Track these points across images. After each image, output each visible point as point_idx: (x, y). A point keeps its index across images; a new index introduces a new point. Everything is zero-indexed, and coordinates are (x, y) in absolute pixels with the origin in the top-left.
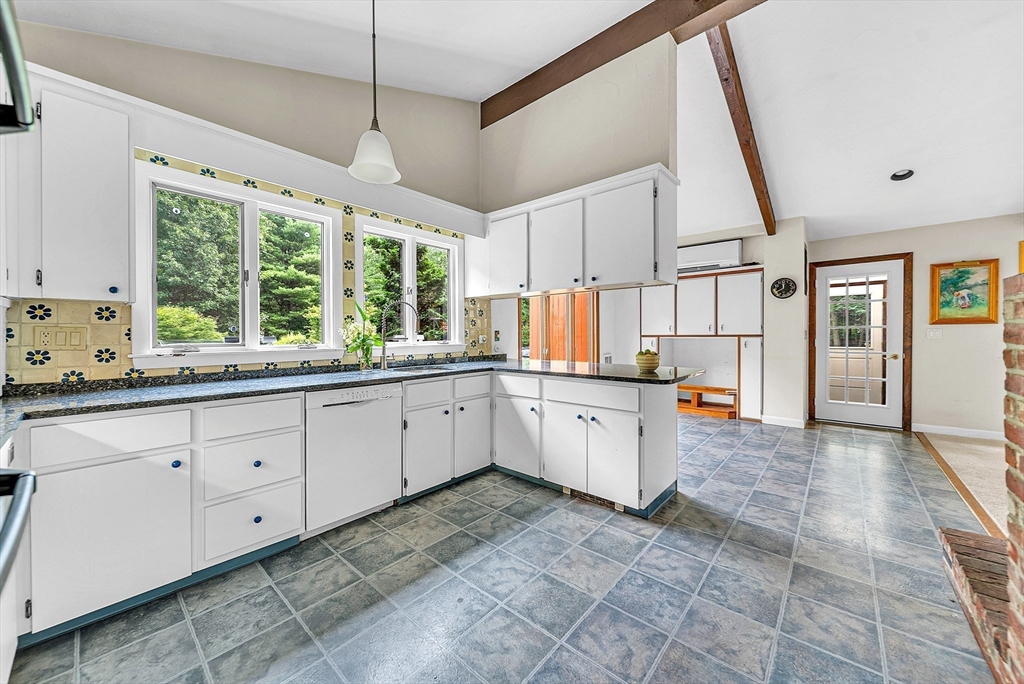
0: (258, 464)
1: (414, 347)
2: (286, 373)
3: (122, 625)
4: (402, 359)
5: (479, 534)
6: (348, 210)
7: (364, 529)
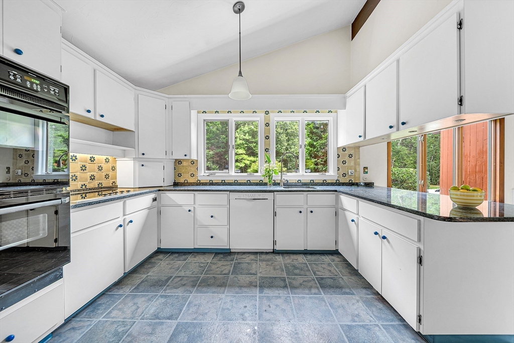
0: (212, 217)
1: (303, 175)
2: (241, 184)
3: (177, 255)
4: (295, 181)
5: (290, 283)
6: (267, 113)
7: (252, 257)
